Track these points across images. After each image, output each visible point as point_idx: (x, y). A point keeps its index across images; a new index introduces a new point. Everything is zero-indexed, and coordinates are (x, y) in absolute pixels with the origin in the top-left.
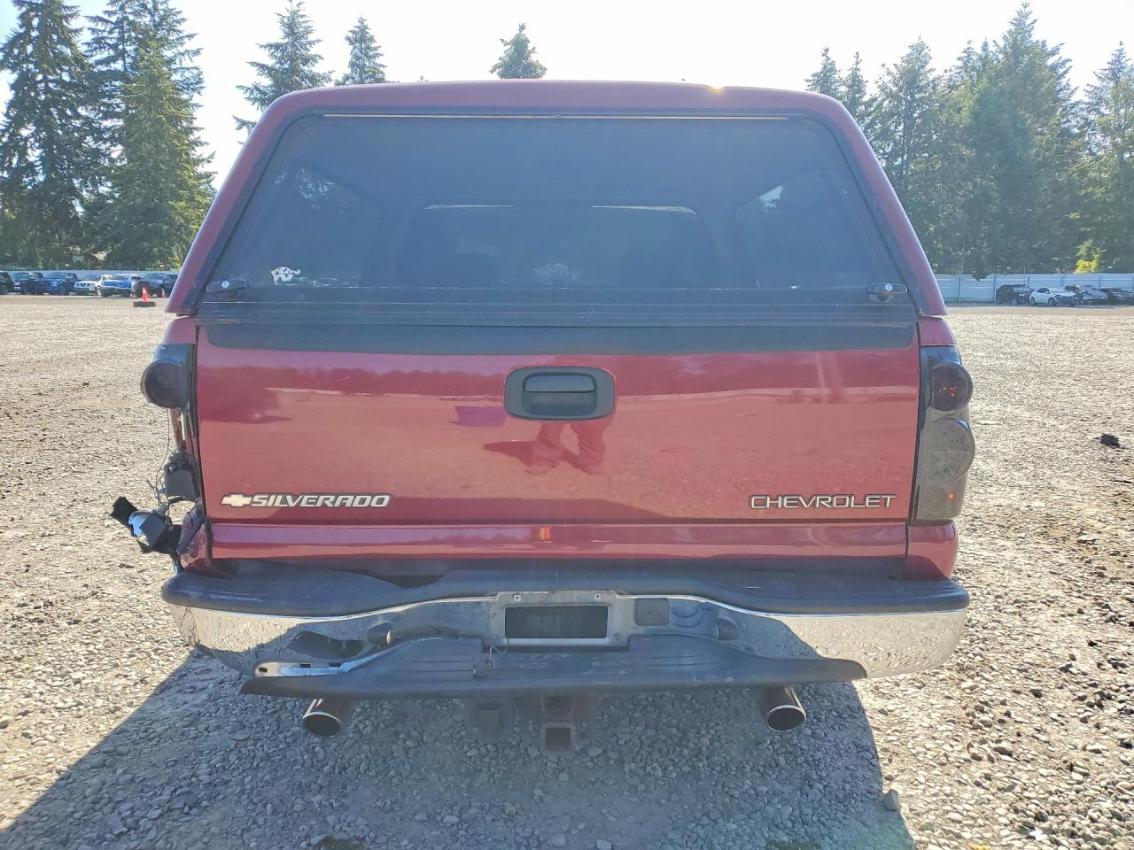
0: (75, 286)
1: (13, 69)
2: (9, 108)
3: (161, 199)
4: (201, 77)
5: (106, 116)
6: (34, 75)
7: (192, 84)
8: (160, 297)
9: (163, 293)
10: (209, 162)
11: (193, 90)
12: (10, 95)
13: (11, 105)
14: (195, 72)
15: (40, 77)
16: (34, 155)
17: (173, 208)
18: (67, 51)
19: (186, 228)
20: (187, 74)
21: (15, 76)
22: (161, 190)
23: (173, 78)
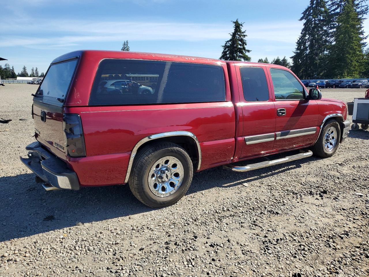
0: (309, 85)
1: (305, 19)
2: (302, 31)
3: (343, 55)
4: (368, 8)
5: (331, 28)
6: (312, 19)
7: (364, 11)
8: (333, 88)
9: (334, 87)
10: (366, 39)
11: (364, 13)
12: (303, 27)
13: (303, 30)
14: (366, 7)
15: (313, 19)
16: (308, 44)
17: (347, 57)
18: (323, 9)
19: (351, 64)
20: (363, 8)
21: (306, 21)
22: (344, 51)
23: (357, 11)
